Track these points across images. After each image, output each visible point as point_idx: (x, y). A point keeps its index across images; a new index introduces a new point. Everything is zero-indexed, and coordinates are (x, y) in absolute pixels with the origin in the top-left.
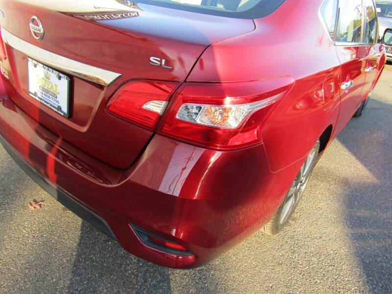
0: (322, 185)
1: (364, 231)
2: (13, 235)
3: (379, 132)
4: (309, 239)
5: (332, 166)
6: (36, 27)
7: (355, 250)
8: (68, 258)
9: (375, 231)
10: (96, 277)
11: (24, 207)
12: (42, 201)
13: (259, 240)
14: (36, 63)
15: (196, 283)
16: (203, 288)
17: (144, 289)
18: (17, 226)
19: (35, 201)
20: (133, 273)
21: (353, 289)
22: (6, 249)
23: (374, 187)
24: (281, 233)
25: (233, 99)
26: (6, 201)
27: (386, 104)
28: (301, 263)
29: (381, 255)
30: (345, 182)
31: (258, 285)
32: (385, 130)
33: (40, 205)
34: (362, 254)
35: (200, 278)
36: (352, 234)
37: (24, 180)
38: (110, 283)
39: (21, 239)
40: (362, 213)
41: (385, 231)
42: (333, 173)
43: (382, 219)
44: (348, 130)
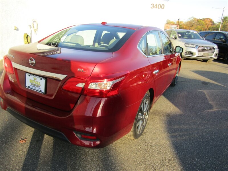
0: (158, 117)
1: (176, 134)
2: (14, 154)
3: (184, 92)
4: (152, 140)
5: (162, 109)
6: (32, 61)
7: (172, 142)
8: (43, 161)
9: (181, 134)
10: (57, 166)
11: (17, 142)
12: (25, 139)
13: (130, 143)
14: (30, 74)
15: (103, 163)
16: (106, 165)
17: (80, 168)
18: (16, 150)
19: (22, 139)
20: (74, 163)
21: (171, 157)
22: (12, 160)
23: (181, 115)
24: (139, 138)
25: (107, 80)
26: (8, 141)
27: (187, 79)
28: (149, 150)
29: (183, 142)
30: (168, 115)
31: (130, 160)
32: (187, 91)
33: (25, 140)
34: (175, 143)
35: (105, 161)
36: (171, 136)
37: (15, 131)
38: (64, 168)
39: (19, 156)
40: (176, 127)
41: (185, 133)
42: (163, 112)
43: (184, 128)
44: (169, 93)
